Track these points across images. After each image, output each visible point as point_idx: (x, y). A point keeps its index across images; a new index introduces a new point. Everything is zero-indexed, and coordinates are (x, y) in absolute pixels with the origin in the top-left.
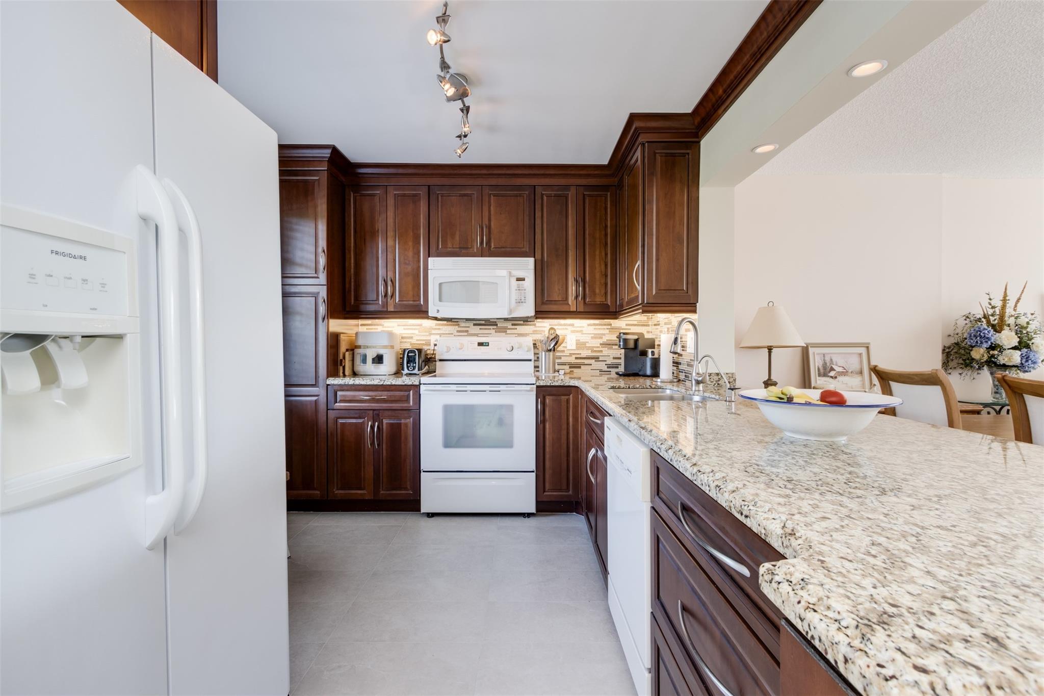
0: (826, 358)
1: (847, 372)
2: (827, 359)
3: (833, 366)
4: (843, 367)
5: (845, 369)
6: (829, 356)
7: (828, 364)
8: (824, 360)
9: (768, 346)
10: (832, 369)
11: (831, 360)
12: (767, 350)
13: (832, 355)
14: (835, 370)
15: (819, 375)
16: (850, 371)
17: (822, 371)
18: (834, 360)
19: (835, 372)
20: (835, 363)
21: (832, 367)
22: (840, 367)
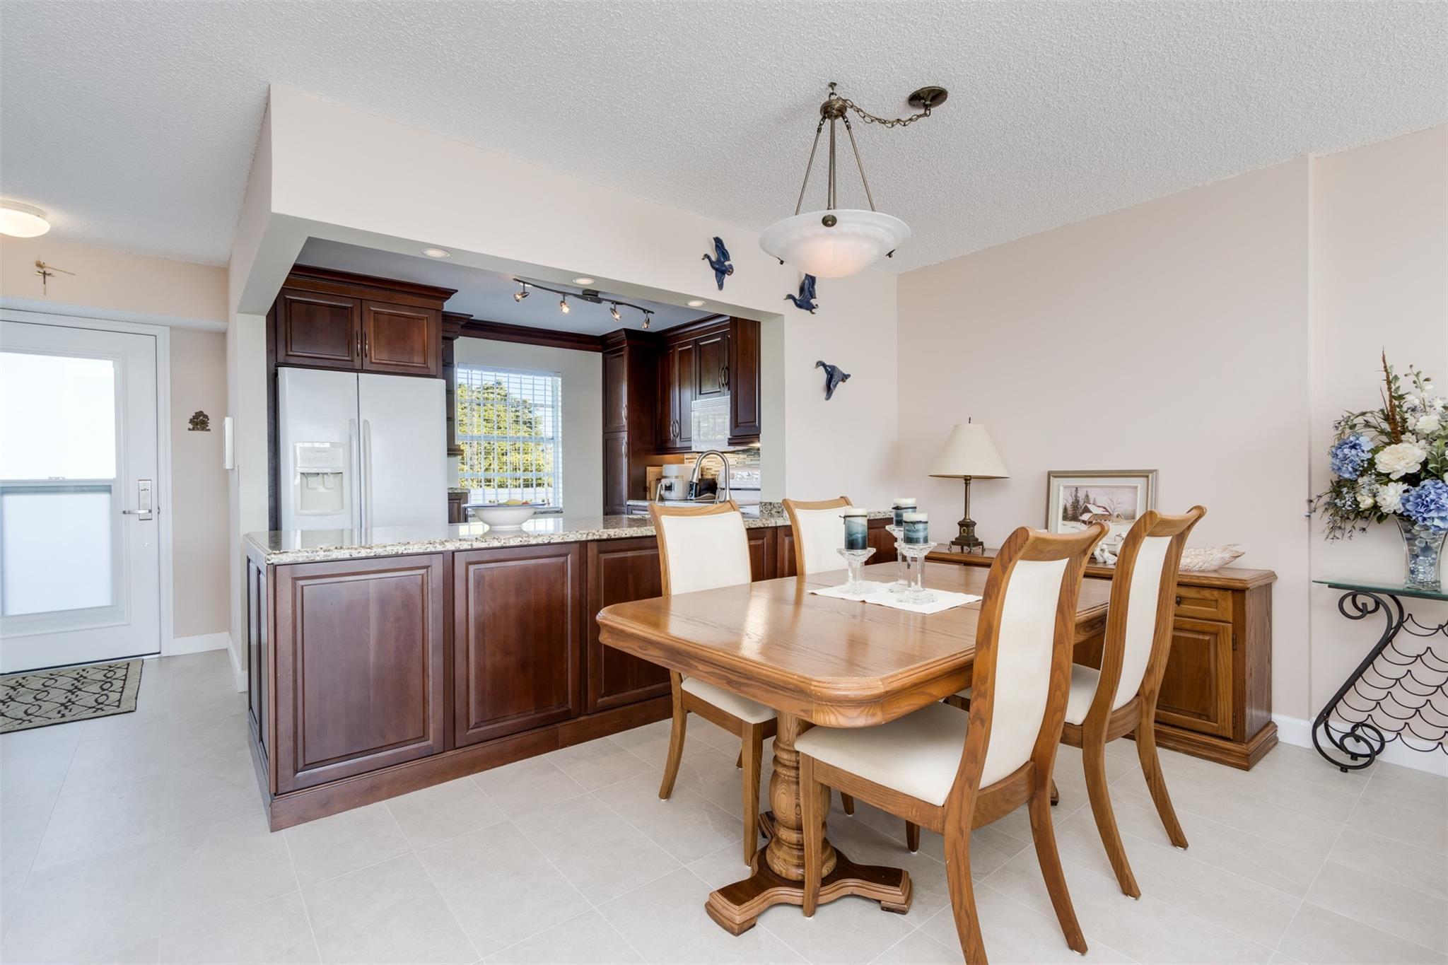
0: (1079, 495)
1: (1110, 515)
2: (1081, 495)
3: (1088, 506)
4: (1105, 508)
5: (1107, 511)
6: (1085, 489)
7: (1081, 503)
8: (1076, 496)
9: (965, 476)
10: (1087, 510)
11: (1087, 496)
12: (964, 482)
13: (1089, 490)
14: (1090, 512)
15: (1065, 518)
16: (1116, 514)
17: (1070, 512)
18: (1091, 497)
19: (1091, 514)
20: (1092, 502)
21: (1086, 507)
22: (1099, 507)
